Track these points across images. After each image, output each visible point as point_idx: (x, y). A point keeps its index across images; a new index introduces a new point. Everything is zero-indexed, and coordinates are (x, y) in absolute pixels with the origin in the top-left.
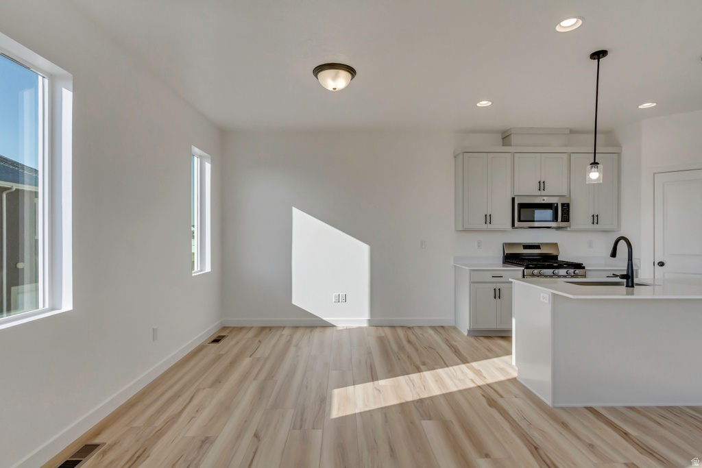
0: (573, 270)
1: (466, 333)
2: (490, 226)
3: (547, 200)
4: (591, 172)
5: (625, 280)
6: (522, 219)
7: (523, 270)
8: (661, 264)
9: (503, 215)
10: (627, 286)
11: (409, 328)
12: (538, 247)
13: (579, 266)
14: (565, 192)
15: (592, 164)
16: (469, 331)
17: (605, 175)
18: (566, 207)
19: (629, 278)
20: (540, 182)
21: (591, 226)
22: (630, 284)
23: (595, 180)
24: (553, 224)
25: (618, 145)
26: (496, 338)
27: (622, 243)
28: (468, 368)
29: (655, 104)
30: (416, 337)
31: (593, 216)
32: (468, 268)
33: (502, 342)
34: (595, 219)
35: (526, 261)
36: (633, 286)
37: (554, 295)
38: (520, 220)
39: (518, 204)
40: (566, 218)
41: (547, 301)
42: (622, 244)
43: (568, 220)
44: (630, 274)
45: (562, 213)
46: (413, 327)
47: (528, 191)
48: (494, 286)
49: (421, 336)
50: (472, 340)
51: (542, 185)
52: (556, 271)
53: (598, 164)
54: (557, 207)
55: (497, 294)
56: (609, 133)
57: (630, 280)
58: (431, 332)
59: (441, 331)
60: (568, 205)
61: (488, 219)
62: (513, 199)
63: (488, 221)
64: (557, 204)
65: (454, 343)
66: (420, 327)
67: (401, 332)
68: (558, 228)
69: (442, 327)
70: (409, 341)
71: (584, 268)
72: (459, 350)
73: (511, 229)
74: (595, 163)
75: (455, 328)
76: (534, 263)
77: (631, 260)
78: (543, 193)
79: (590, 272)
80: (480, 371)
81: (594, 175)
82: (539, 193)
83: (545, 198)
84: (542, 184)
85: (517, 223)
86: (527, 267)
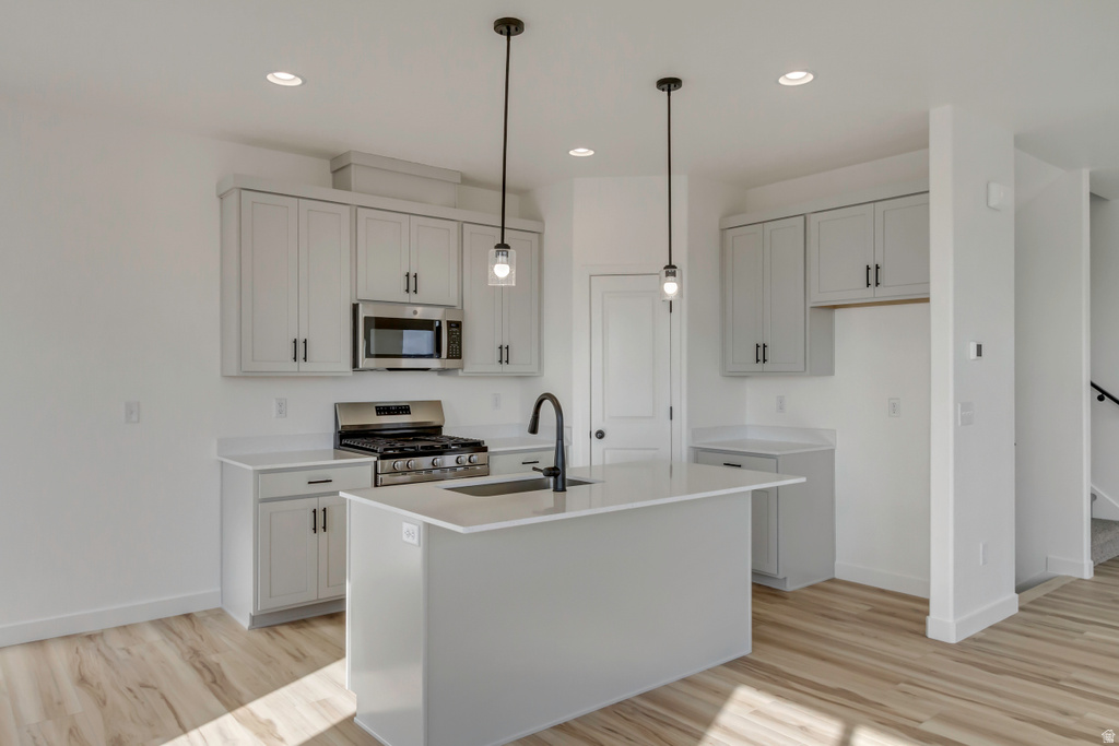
0: (467, 456)
1: (245, 623)
2: (303, 366)
3: (421, 314)
4: (496, 263)
5: (552, 479)
6: (373, 352)
7: (376, 463)
8: (600, 435)
9: (333, 342)
10: (556, 490)
11: (90, 637)
12: (403, 409)
13: (477, 447)
14: (454, 301)
15: (498, 246)
16: (253, 619)
17: (519, 270)
18: (456, 326)
19: (558, 476)
20: (408, 275)
21: (498, 368)
22: (560, 487)
23: (503, 280)
24: (434, 363)
25: (539, 219)
26: (315, 623)
27: (547, 404)
28: (241, 720)
29: (592, 153)
30: (107, 660)
31: (501, 348)
32: (250, 468)
33: (327, 630)
34: (504, 354)
35: (383, 441)
36: (564, 490)
37: (428, 526)
38: (368, 355)
39: (366, 318)
40: (456, 353)
41: (415, 541)
42: (547, 406)
43: (459, 357)
44: (560, 467)
45: (449, 339)
46: (101, 634)
47: (384, 291)
48: (313, 503)
49: (122, 655)
50: (261, 638)
51: (411, 282)
52: (439, 459)
53: (507, 247)
54: (439, 329)
55: (321, 521)
56: (524, 193)
57: (560, 477)
58: (154, 636)
59: (183, 628)
60: (458, 325)
61: (300, 350)
62: (355, 308)
63: (301, 354)
64: (440, 322)
65: (214, 658)
66: (124, 629)
67: (60, 657)
68: (442, 371)
69: (188, 616)
70: (82, 680)
71: (485, 449)
72: (223, 676)
73: (351, 373)
74: (503, 246)
75: (219, 614)
76: (398, 445)
77: (562, 440)
78: (414, 298)
79: (495, 457)
80: (270, 722)
81: (502, 270)
82: (405, 298)
83: (419, 309)
84: (412, 280)
85: (363, 362)
86: (383, 457)
